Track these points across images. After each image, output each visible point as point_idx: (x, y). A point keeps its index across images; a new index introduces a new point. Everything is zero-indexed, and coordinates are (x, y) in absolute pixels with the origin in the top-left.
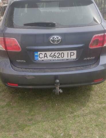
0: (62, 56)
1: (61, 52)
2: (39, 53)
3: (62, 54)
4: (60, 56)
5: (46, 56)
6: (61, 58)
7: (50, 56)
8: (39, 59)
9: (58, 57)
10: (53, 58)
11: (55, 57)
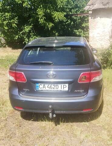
0: (57, 88)
1: (56, 85)
2: (39, 84)
3: (57, 86)
4: (55, 88)
5: (44, 87)
6: (56, 89)
7: (47, 87)
8: (39, 89)
9: (53, 88)
10: (50, 89)
11: (51, 88)
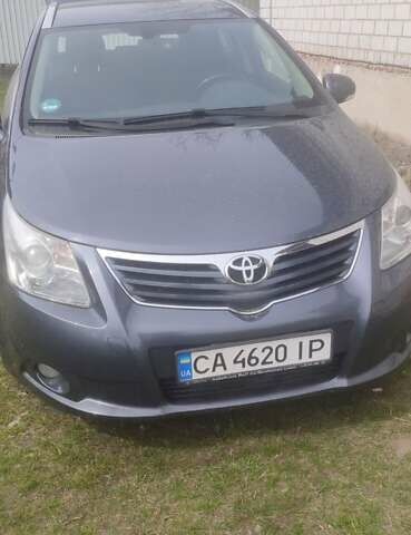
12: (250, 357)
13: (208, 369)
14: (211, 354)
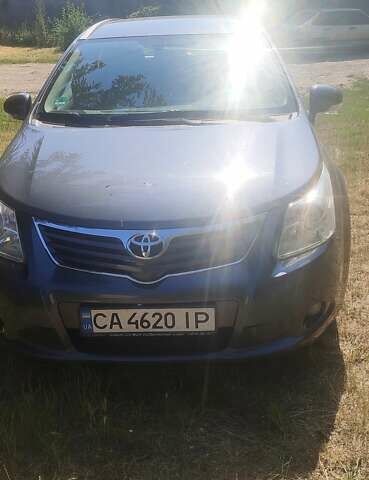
12: (142, 321)
13: (106, 326)
14: (109, 313)
